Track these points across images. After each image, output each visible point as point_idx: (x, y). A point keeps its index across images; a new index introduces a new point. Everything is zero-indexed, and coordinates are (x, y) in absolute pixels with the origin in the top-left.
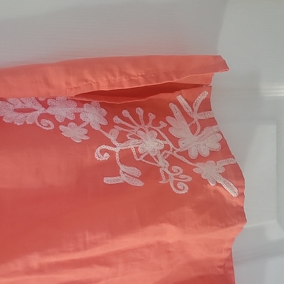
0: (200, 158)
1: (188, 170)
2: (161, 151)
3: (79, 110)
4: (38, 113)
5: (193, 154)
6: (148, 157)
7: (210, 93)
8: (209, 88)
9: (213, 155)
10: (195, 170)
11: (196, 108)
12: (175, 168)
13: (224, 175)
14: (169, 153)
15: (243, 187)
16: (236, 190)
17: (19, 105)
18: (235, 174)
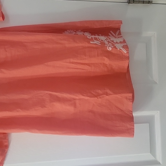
0: (117, 43)
1: (113, 45)
2: (106, 40)
3: (84, 33)
4: (74, 33)
5: (115, 42)
6: (102, 40)
7: (120, 30)
8: (120, 29)
9: (121, 42)
10: (115, 45)
11: (117, 35)
12: (110, 44)
13: (123, 47)
14: (108, 40)
15: (128, 51)
16: (126, 51)
17: (70, 32)
18: (126, 47)
